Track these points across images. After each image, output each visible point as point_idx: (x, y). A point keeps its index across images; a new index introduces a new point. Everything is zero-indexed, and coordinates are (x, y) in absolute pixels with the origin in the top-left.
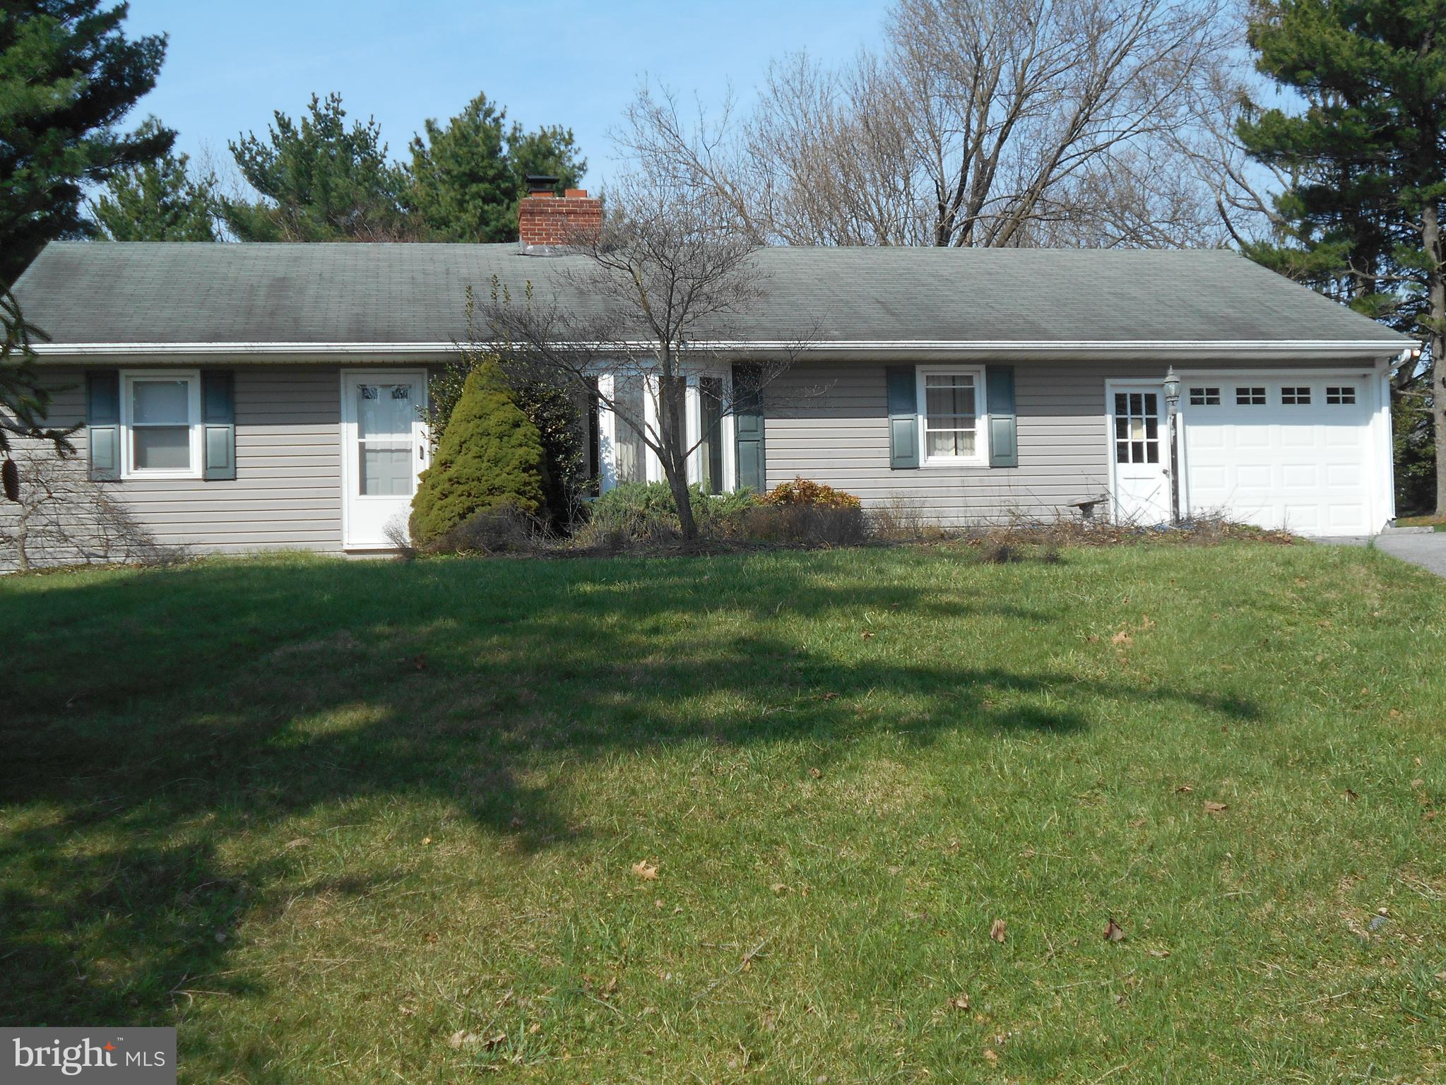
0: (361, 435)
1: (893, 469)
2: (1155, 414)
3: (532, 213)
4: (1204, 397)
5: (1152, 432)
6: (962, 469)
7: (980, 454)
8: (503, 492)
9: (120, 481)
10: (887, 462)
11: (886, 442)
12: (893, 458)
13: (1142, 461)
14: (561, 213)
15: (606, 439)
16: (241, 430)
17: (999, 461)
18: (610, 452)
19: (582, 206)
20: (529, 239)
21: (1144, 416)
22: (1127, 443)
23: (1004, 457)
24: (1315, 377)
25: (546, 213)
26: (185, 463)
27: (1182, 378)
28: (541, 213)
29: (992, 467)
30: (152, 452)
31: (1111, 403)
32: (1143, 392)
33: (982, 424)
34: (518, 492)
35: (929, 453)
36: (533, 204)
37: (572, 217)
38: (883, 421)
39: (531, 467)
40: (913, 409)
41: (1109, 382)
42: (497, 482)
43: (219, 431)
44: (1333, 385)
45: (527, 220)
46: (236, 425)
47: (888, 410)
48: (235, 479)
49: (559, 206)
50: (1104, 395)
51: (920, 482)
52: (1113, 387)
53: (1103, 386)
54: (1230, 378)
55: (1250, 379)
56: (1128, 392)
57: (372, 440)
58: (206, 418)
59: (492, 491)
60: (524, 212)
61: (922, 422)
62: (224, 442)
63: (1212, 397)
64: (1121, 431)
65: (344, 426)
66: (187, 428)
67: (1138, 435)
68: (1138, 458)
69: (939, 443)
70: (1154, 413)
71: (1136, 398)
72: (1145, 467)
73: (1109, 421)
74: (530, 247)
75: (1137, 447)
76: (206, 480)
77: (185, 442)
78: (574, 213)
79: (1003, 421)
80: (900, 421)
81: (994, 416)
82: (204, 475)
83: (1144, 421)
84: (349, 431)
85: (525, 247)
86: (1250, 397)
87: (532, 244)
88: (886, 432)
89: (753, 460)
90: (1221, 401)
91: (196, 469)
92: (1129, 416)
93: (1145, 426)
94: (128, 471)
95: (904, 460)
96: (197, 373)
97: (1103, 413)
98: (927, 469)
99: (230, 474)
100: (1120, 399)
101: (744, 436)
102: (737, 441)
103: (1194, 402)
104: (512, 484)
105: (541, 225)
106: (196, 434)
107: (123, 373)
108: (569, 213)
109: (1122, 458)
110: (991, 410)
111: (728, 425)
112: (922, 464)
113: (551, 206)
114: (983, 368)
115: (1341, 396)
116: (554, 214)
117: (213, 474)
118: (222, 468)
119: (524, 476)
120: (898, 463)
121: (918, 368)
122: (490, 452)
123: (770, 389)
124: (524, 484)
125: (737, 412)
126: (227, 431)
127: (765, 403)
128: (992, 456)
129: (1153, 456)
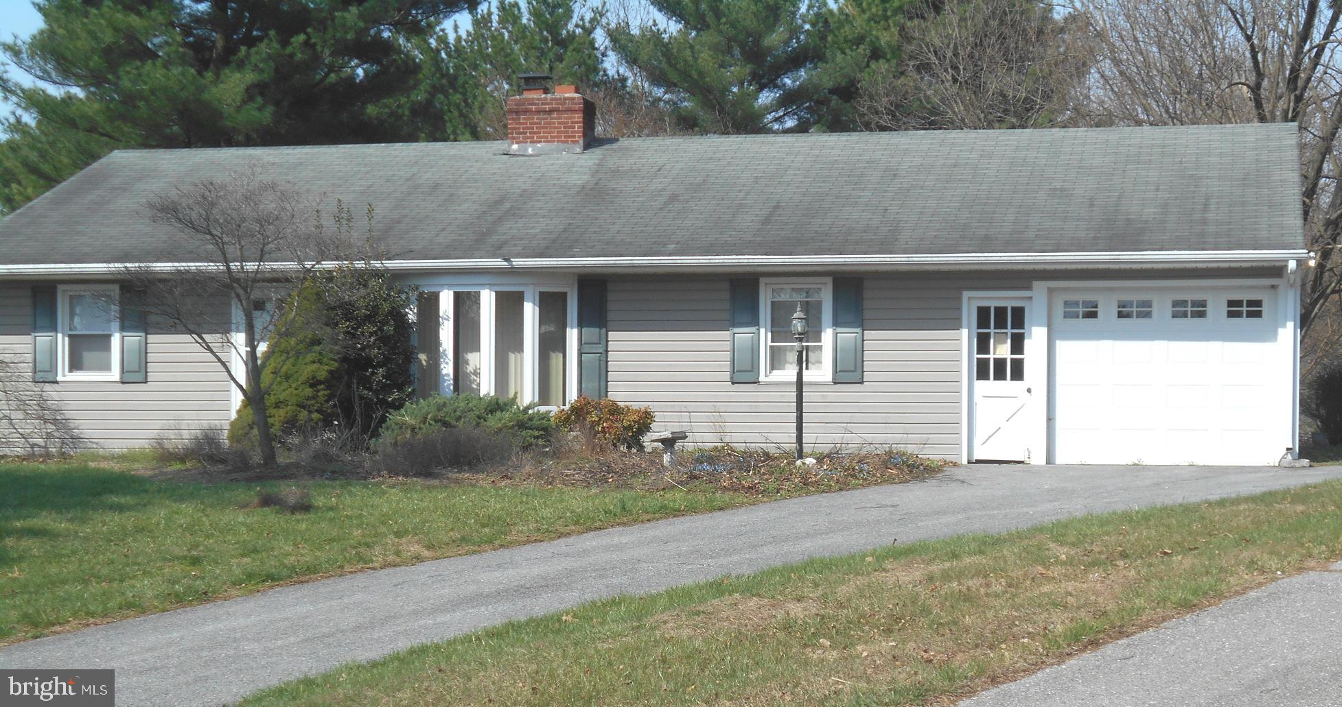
1: (733, 383)
2: (1023, 328)
3: (517, 113)
4: (1078, 311)
5: (1017, 346)
6: (804, 383)
7: (824, 370)
8: (287, 405)
9: (57, 383)
10: (727, 376)
11: (728, 355)
12: (733, 372)
13: (1005, 379)
14: (545, 112)
15: (445, 351)
16: (151, 338)
17: (843, 377)
18: (447, 363)
19: (565, 104)
20: (514, 138)
21: (1009, 331)
22: (989, 359)
23: (848, 372)
24: (1214, 288)
25: (530, 111)
26: (107, 367)
27: (1050, 290)
28: (526, 112)
29: (835, 383)
30: (88, 356)
31: (969, 314)
32: (1009, 304)
33: (827, 335)
34: (300, 405)
35: (775, 364)
36: (519, 103)
37: (555, 115)
38: (725, 335)
39: (320, 383)
40: (755, 322)
41: (967, 294)
42: (282, 397)
43: (134, 339)
44: (1236, 297)
45: (513, 119)
46: (147, 334)
47: (731, 323)
48: (146, 382)
49: (542, 104)
50: (959, 309)
51: (761, 396)
52: (971, 302)
53: (959, 299)
54: (1110, 289)
55: (1134, 290)
56: (993, 304)
58: (123, 329)
59: (278, 404)
60: (510, 111)
61: (765, 336)
62: (138, 349)
63: (1090, 310)
64: (983, 345)
65: (233, 335)
66: (108, 337)
67: (1002, 350)
68: (1000, 375)
69: (789, 355)
70: (1021, 326)
71: (1000, 312)
72: (1008, 385)
73: (964, 337)
74: (515, 147)
75: (1000, 363)
76: (123, 383)
77: (107, 348)
78: (557, 110)
79: (849, 335)
80: (743, 335)
81: (839, 330)
82: (121, 378)
83: (1009, 335)
84: (241, 338)
85: (510, 146)
86: (1134, 310)
87: (517, 143)
88: (727, 345)
89: (596, 369)
90: (1099, 314)
91: (115, 374)
92: (992, 330)
93: (1009, 341)
94: (64, 374)
95: (744, 373)
96: (117, 288)
97: (958, 327)
98: (766, 384)
99: (142, 378)
100: (983, 314)
101: (586, 348)
102: (580, 354)
103: (1067, 315)
104: (294, 400)
105: (526, 124)
106: (116, 340)
107: (60, 289)
108: (551, 111)
109: (982, 373)
110: (836, 323)
111: (572, 335)
112: (762, 378)
113: (535, 104)
114: (829, 280)
115: (1245, 309)
116: (538, 112)
117: (128, 377)
118: (137, 372)
119: (309, 391)
120: (738, 377)
121: (763, 281)
122: (284, 369)
123: (615, 303)
124: (308, 398)
125: (581, 324)
126: (140, 340)
127: (610, 316)
128: (835, 372)
129: (1018, 374)
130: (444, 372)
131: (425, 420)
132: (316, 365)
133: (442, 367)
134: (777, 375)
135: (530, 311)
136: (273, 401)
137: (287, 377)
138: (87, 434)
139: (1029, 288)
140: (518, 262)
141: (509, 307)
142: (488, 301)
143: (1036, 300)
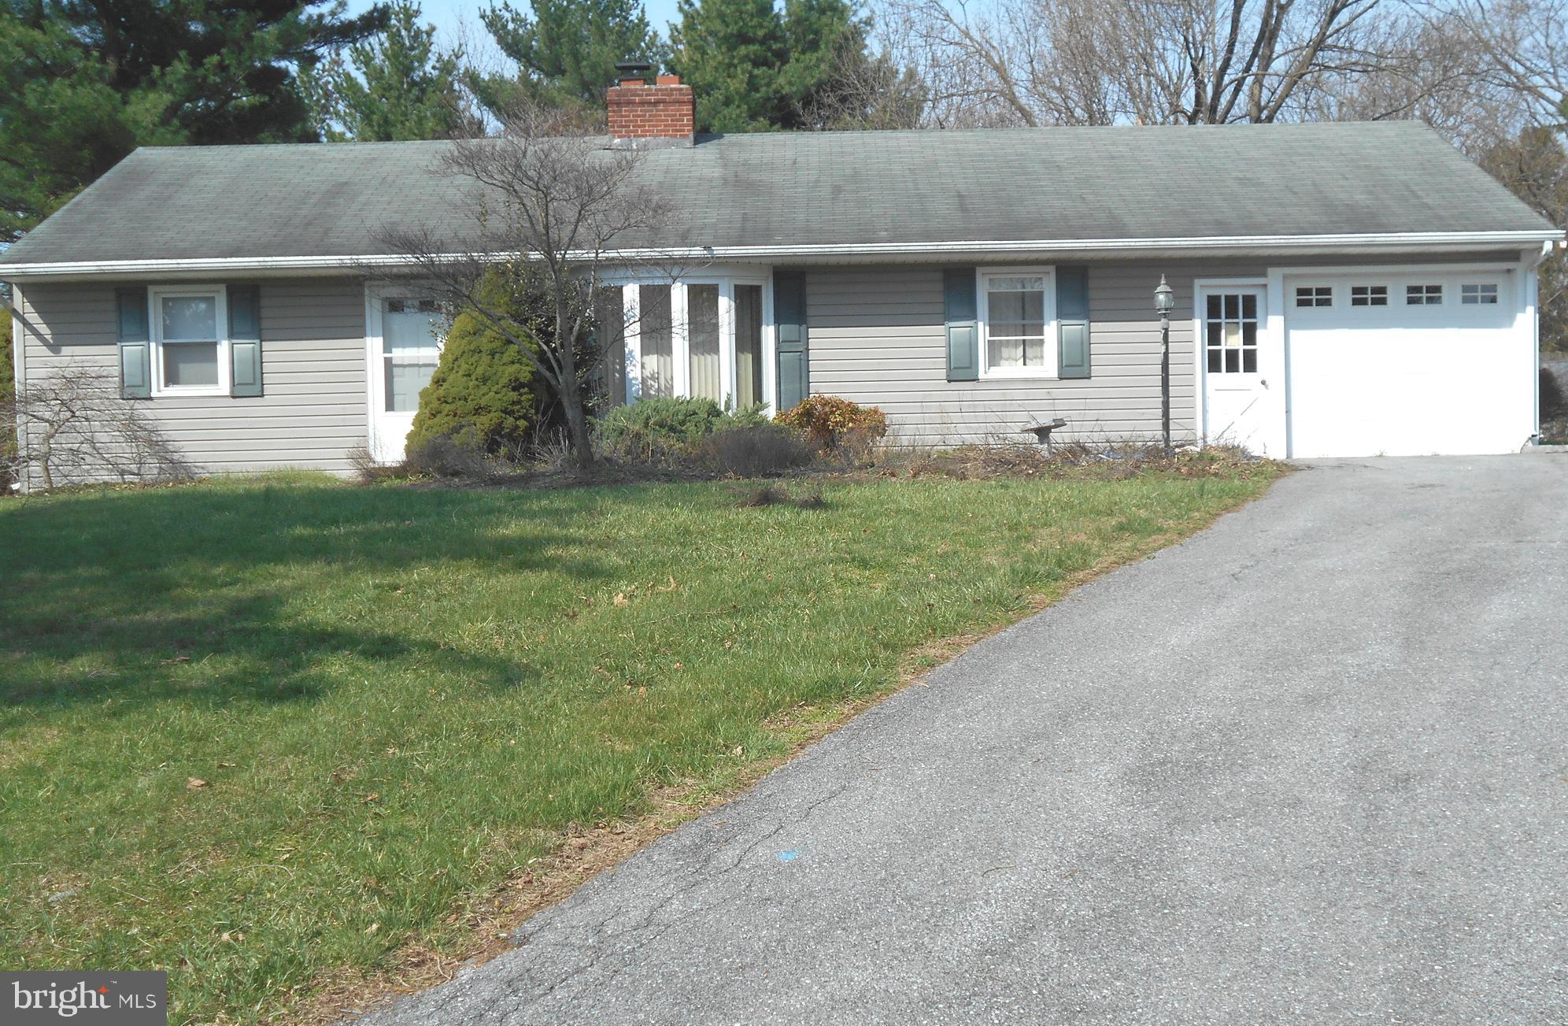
0: (387, 348)
1: (949, 381)
2: (1255, 317)
3: (618, 104)
4: (1312, 299)
5: (1250, 336)
6: (1026, 380)
7: (1048, 365)
8: (490, 412)
9: (151, 399)
10: (943, 373)
11: (943, 352)
12: (949, 369)
13: (1237, 370)
14: (650, 103)
15: (631, 352)
16: (266, 345)
17: (1069, 372)
18: (634, 366)
19: (672, 95)
20: (616, 132)
21: (1241, 320)
22: (1220, 351)
23: (1075, 367)
24: (1449, 273)
25: (633, 103)
26: (213, 380)
27: (1285, 277)
28: (629, 103)
29: (1061, 379)
30: (185, 369)
31: (1201, 305)
32: (1240, 293)
33: (1051, 330)
34: (505, 411)
35: (993, 361)
36: (620, 94)
37: (661, 107)
38: (940, 329)
39: (522, 385)
40: (972, 315)
41: (1198, 282)
42: (483, 402)
43: (245, 347)
44: (1470, 281)
45: (614, 111)
46: (261, 341)
47: (946, 316)
48: (262, 396)
49: (647, 95)
50: (1191, 298)
51: (979, 395)
52: (1202, 290)
53: (1191, 287)
54: (1344, 275)
55: (1369, 276)
56: (1223, 293)
57: (399, 354)
58: (232, 334)
59: (478, 411)
60: (610, 103)
61: (983, 330)
62: (251, 358)
63: (1323, 298)
64: (1214, 336)
65: (369, 340)
66: (214, 345)
67: (1233, 341)
68: (1232, 367)
69: (1005, 352)
70: (1253, 315)
71: (1232, 301)
72: (1241, 377)
73: (1197, 327)
74: (617, 141)
75: (1232, 355)
76: (233, 397)
77: (213, 358)
78: (664, 102)
79: (1074, 328)
80: (959, 329)
81: (1064, 322)
82: (232, 391)
83: (1241, 325)
84: (374, 345)
85: (611, 140)
86: (1369, 297)
87: (619, 137)
88: (942, 340)
89: (795, 369)
90: (1333, 302)
91: (224, 386)
92: (1223, 320)
93: (1241, 332)
94: (158, 388)
95: (962, 371)
96: (223, 288)
97: (1190, 317)
98: (987, 381)
99: (256, 390)
100: (1213, 304)
101: (785, 347)
102: (778, 353)
103: (1300, 303)
104: (498, 405)
105: (629, 116)
106: (223, 350)
107: (152, 290)
108: (657, 103)
109: (1214, 364)
110: (1060, 315)
111: (768, 334)
112: (981, 375)
113: (638, 95)
114: (1052, 269)
115: (1480, 295)
116: (642, 103)
117: (239, 391)
118: (250, 385)
119: (514, 395)
120: (955, 375)
121: (979, 271)
122: (480, 371)
123: (815, 297)
124: (514, 403)
125: (778, 321)
126: (253, 348)
127: (810, 311)
128: (1061, 367)
129: (1251, 365)
130: (631, 375)
131: (646, 425)
132: (517, 366)
133: (628, 370)
134: (996, 373)
135: (726, 306)
136: (472, 407)
137: (485, 380)
138: (191, 457)
139: (1264, 275)
140: (719, 251)
141: (702, 300)
142: (679, 297)
143: (1275, 289)
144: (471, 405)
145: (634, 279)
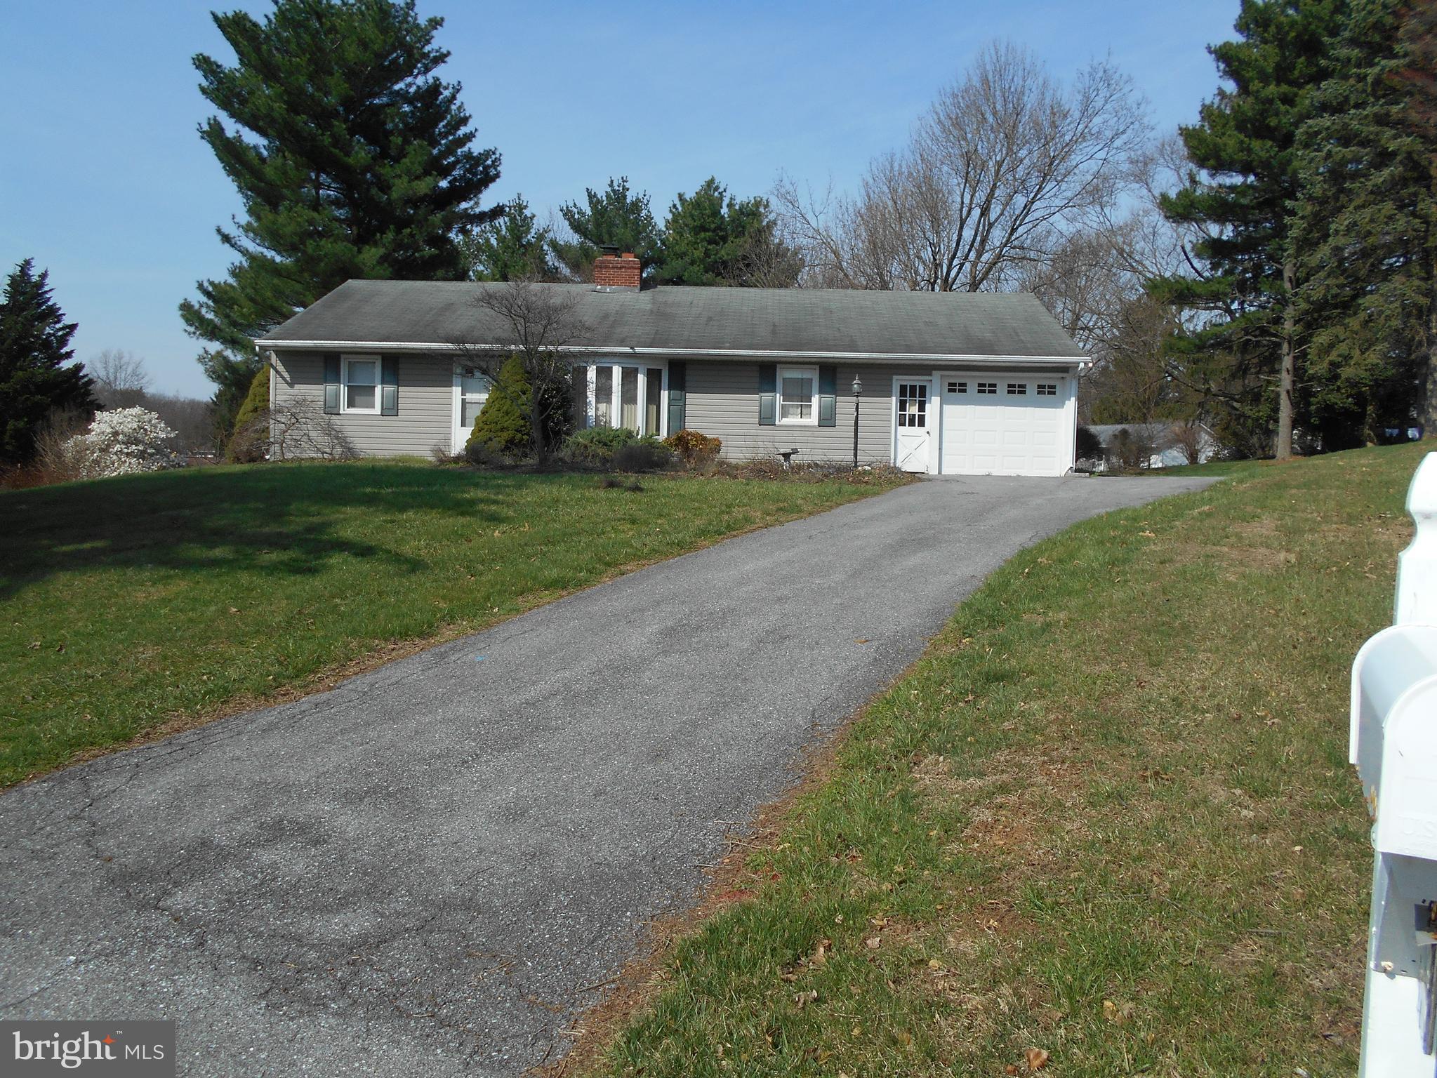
0: (463, 394)
1: (760, 425)
3: (601, 268)
4: (956, 389)
5: (922, 408)
6: (801, 426)
7: (813, 420)
8: (508, 430)
9: (339, 414)
10: (757, 420)
11: (757, 408)
12: (760, 418)
13: (914, 425)
14: (617, 268)
15: (590, 401)
16: (401, 389)
17: (824, 422)
18: (592, 408)
19: (629, 264)
20: (598, 282)
21: (918, 399)
22: (905, 415)
23: (827, 420)
24: (1031, 377)
25: (609, 267)
26: (373, 407)
27: (942, 376)
28: (606, 267)
29: (819, 426)
30: (358, 399)
31: (896, 389)
32: (918, 384)
33: (815, 400)
34: (517, 431)
35: (784, 415)
36: (602, 262)
37: (624, 270)
38: (756, 397)
39: (528, 417)
40: (774, 390)
41: (895, 377)
42: (505, 425)
43: (390, 389)
44: (1041, 383)
45: (598, 271)
46: (398, 386)
47: (759, 390)
48: (397, 416)
49: (616, 263)
50: (891, 385)
51: (774, 433)
52: (897, 381)
53: (891, 380)
54: (973, 377)
55: (987, 378)
56: (909, 384)
57: (469, 396)
58: (383, 382)
59: (502, 430)
60: (597, 266)
61: (779, 398)
62: (392, 395)
63: (962, 388)
64: (903, 407)
65: (454, 388)
66: (374, 387)
67: (913, 410)
68: (912, 423)
69: (791, 410)
70: (924, 396)
71: (913, 388)
72: (916, 430)
73: (894, 401)
74: (599, 287)
75: (912, 418)
76: (382, 415)
77: (373, 394)
78: (625, 267)
79: (828, 399)
80: (766, 397)
81: (822, 396)
82: (382, 412)
83: (918, 401)
84: (456, 391)
85: (596, 287)
86: (987, 389)
87: (600, 285)
88: (757, 403)
89: (678, 415)
90: (967, 391)
91: (377, 410)
92: (908, 398)
93: (917, 405)
94: (344, 409)
95: (767, 419)
96: (380, 358)
97: (890, 395)
98: (780, 426)
99: (394, 412)
100: (903, 388)
101: (673, 402)
102: (669, 406)
103: (950, 391)
105: (606, 274)
106: (378, 390)
107: (343, 356)
108: (621, 268)
109: (902, 424)
110: (821, 392)
111: (665, 395)
112: (777, 422)
113: (612, 263)
114: (817, 367)
115: (1047, 390)
116: (613, 268)
117: (386, 412)
118: (391, 409)
119: (522, 422)
120: (764, 421)
121: (778, 366)
122: (505, 408)
123: (690, 378)
124: (522, 426)
125: (669, 389)
126: (394, 389)
127: (687, 384)
128: (820, 420)
129: (922, 423)
130: (589, 414)
131: (592, 442)
132: (524, 406)
133: (588, 411)
134: (785, 421)
135: (642, 380)
137: (507, 413)
138: (358, 446)
139: (931, 375)
140: (638, 350)
141: (629, 377)
142: (617, 372)
143: (936, 382)
144: (499, 426)
145: (593, 363)
